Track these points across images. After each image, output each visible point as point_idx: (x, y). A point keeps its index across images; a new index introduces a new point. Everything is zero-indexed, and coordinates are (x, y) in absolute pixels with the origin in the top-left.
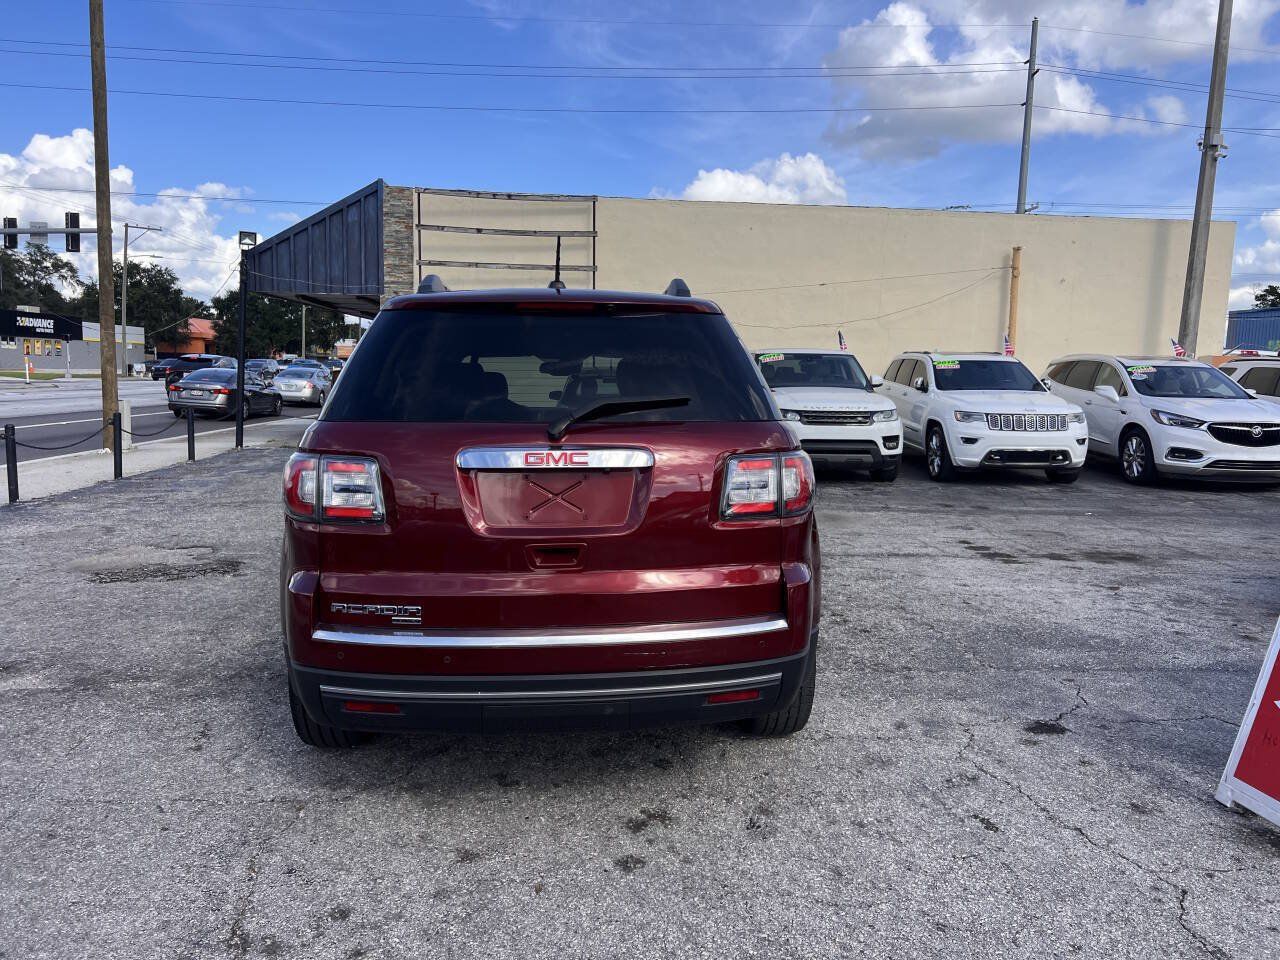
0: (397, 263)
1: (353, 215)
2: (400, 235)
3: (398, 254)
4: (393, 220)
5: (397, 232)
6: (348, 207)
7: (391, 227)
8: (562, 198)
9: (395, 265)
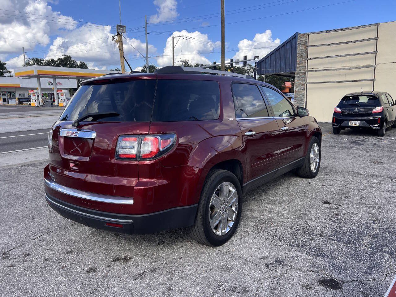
0: (301, 60)
1: (288, 46)
2: (302, 50)
3: (302, 57)
4: (301, 45)
5: (301, 49)
6: (287, 43)
7: (300, 48)
8: (363, 26)
9: (300, 61)
